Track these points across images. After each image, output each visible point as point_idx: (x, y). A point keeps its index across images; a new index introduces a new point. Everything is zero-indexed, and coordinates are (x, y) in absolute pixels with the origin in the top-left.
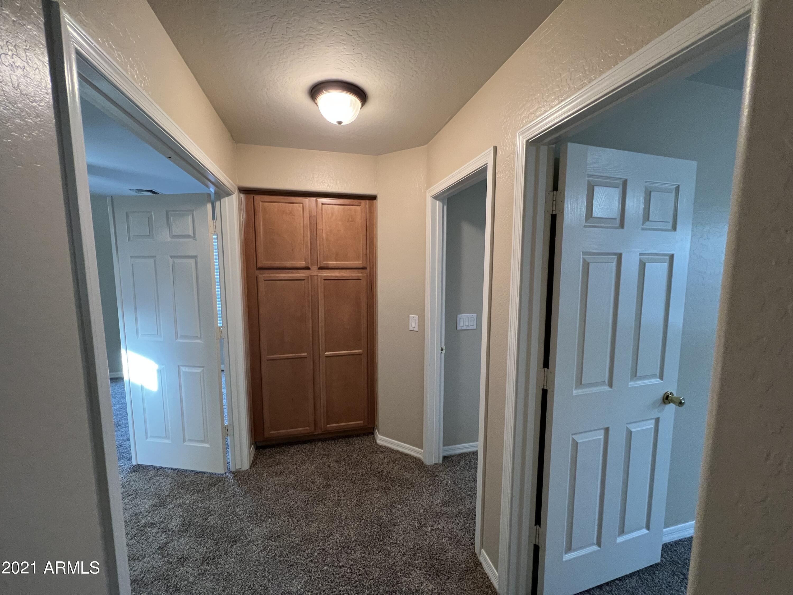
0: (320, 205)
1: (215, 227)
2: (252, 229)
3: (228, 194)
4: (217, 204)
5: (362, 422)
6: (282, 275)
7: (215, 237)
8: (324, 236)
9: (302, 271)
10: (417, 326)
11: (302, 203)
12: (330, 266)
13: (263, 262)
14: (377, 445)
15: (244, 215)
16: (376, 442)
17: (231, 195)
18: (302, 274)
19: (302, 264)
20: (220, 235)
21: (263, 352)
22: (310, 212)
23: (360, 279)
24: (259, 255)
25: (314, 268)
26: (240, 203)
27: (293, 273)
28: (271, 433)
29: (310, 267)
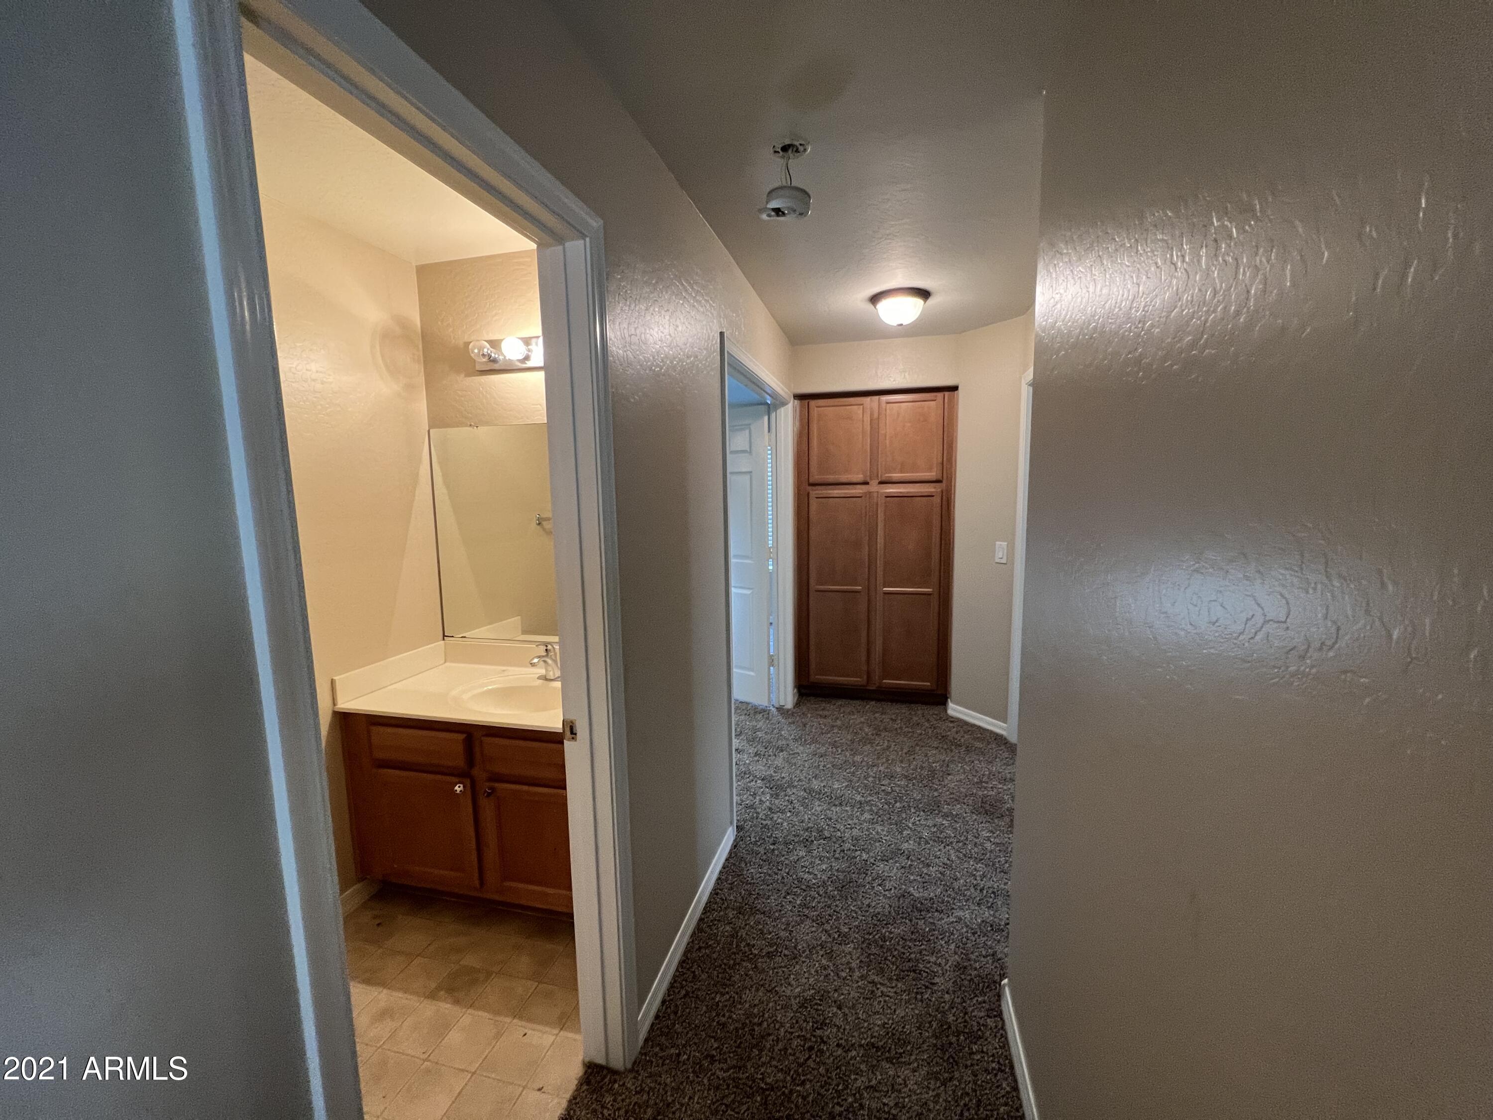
0: (884, 405)
1: (770, 440)
2: (805, 439)
3: (784, 404)
4: (773, 415)
5: (929, 684)
6: (836, 492)
7: (769, 448)
8: (888, 442)
9: (859, 486)
10: (1005, 558)
11: (862, 404)
12: (894, 480)
13: (816, 477)
14: (947, 715)
15: (797, 424)
16: (946, 712)
17: (787, 404)
18: (859, 490)
19: (859, 477)
20: (774, 447)
21: (812, 582)
22: (872, 414)
23: (933, 496)
24: (812, 469)
25: (874, 483)
26: (795, 411)
27: (849, 489)
28: (816, 677)
29: (869, 481)
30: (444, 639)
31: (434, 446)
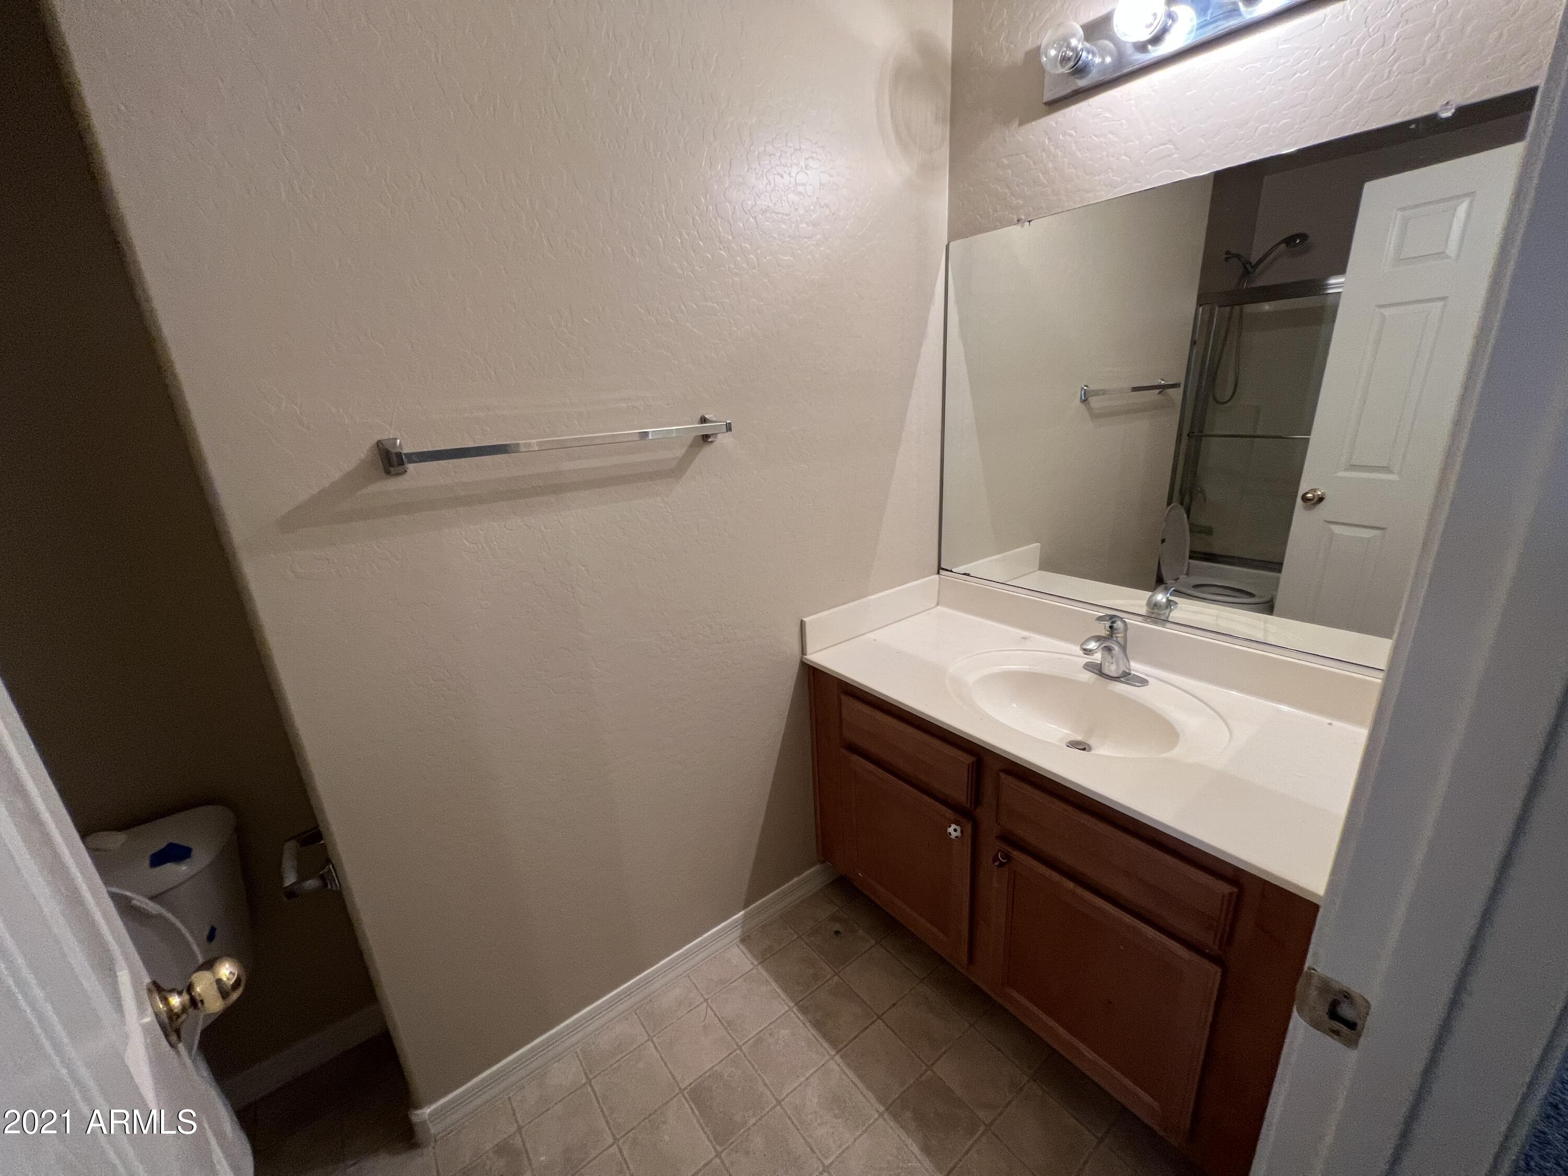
30: (938, 573)
31: (954, 279)
